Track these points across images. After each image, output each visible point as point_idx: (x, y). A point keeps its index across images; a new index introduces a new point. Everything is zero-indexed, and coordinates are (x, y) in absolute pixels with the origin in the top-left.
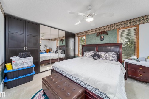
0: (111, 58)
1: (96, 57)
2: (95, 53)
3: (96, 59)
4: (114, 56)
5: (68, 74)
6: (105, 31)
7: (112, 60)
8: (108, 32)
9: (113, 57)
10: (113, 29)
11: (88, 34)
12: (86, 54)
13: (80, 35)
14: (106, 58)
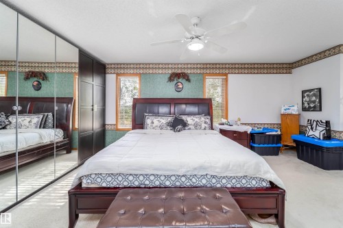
0: (203, 125)
1: (180, 127)
2: (176, 118)
3: (179, 131)
4: (207, 120)
5: (168, 177)
6: (185, 73)
7: (205, 129)
8: (191, 78)
9: (205, 123)
10: (197, 73)
11: (148, 71)
12: (153, 123)
13: (122, 71)
14: (197, 126)
